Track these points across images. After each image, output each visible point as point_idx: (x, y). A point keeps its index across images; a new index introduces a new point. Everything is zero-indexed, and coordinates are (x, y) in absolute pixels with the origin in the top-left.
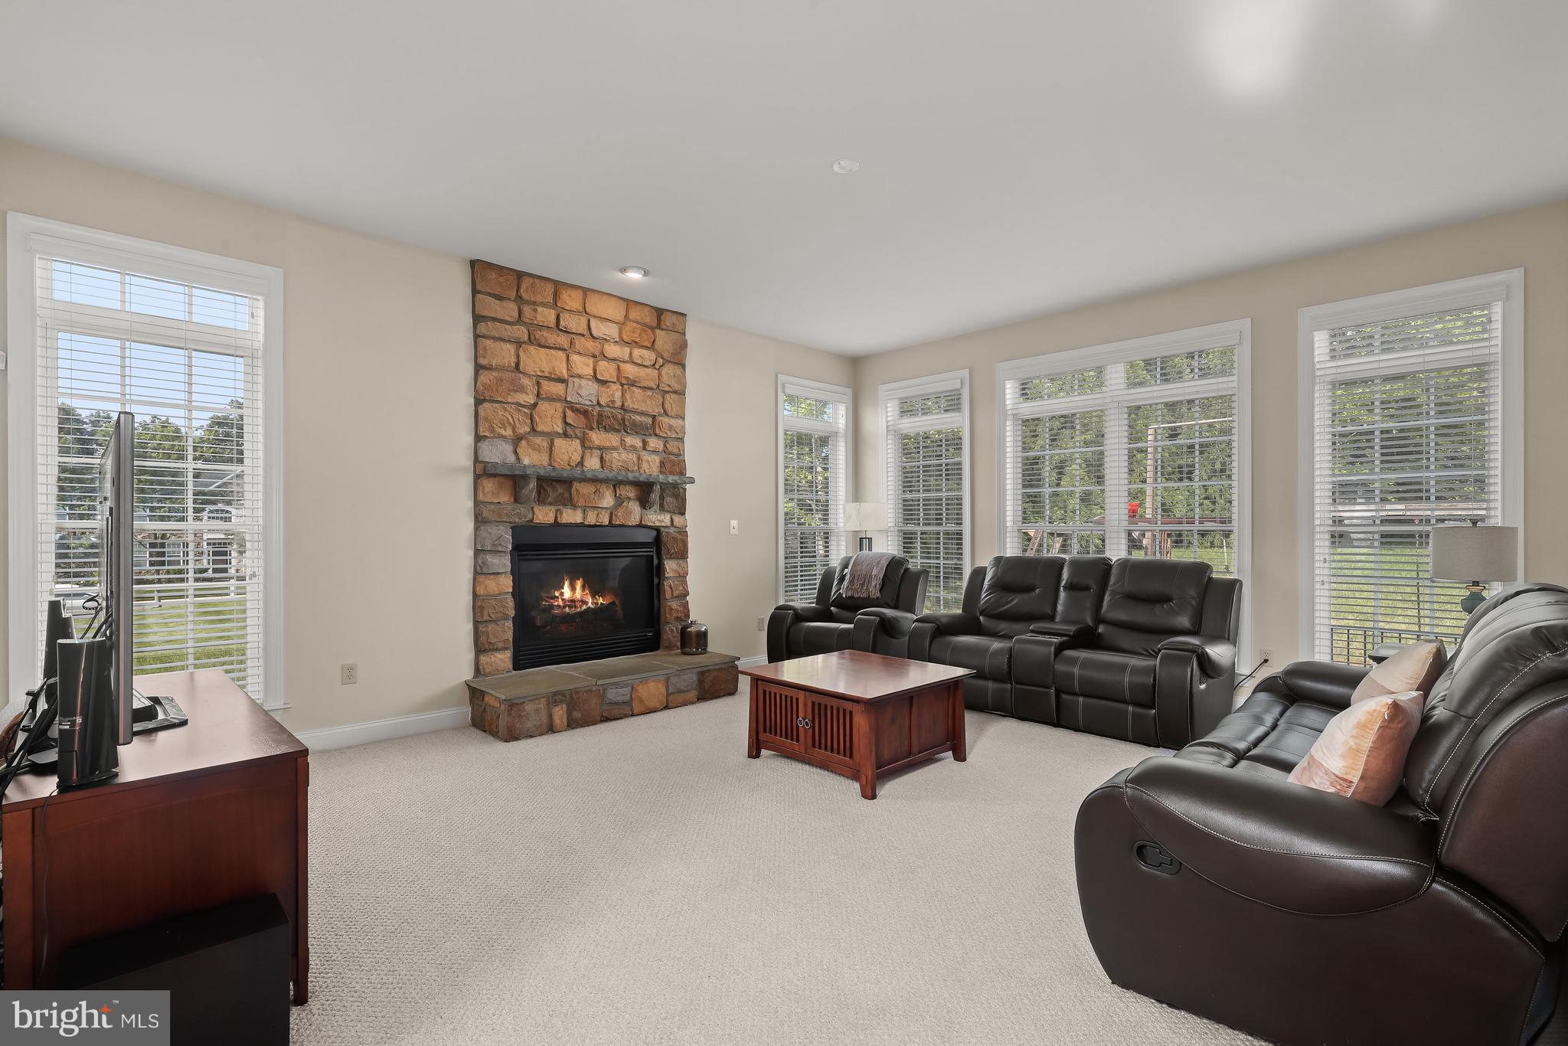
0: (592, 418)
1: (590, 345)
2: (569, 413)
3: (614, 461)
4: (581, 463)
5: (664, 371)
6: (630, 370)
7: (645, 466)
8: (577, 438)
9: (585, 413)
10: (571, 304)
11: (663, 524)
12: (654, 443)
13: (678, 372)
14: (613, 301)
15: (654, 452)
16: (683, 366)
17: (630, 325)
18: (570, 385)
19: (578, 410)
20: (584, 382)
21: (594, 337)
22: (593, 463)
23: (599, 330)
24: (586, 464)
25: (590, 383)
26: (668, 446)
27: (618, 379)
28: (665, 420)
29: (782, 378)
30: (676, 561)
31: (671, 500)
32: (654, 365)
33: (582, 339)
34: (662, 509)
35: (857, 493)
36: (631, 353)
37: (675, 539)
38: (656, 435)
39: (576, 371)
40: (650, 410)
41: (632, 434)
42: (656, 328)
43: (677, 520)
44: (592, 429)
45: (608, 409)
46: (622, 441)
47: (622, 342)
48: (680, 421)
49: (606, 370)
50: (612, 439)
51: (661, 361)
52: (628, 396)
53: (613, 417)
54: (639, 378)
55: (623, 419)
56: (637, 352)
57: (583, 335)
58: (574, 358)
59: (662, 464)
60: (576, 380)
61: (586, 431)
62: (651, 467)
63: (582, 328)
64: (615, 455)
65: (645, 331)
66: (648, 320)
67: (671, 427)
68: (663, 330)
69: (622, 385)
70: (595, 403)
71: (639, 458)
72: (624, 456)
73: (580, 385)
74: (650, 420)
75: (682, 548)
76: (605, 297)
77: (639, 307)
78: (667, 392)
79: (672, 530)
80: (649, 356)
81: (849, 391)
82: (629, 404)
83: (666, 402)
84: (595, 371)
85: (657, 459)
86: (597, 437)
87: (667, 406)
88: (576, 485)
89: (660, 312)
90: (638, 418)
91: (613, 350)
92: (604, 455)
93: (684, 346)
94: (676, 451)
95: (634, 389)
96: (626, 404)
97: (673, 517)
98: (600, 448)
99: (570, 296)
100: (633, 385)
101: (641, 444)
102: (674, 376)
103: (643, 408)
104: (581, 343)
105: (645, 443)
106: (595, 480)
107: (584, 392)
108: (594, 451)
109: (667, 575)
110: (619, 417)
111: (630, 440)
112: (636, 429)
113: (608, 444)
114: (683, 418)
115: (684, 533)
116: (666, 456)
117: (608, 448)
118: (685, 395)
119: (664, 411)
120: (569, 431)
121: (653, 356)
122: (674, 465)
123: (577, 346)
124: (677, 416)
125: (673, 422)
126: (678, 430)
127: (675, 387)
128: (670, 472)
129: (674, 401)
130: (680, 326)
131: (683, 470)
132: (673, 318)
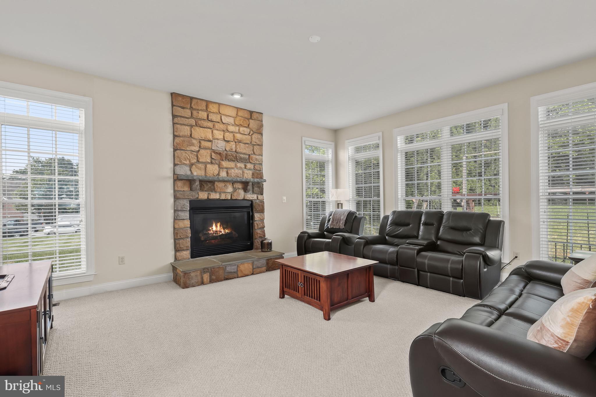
0: (223, 156)
1: (222, 126)
2: (213, 154)
3: (233, 173)
4: (218, 174)
5: (253, 136)
6: (238, 136)
7: (245, 175)
8: (216, 164)
9: (220, 154)
10: (213, 110)
11: (254, 199)
12: (249, 166)
13: (259, 136)
14: (231, 108)
15: (250, 169)
16: (262, 134)
17: (238, 118)
18: (213, 143)
19: (217, 153)
20: (219, 141)
21: (223, 123)
22: (223, 174)
23: (225, 120)
24: (220, 174)
25: (222, 142)
26: (255, 167)
27: (234, 140)
28: (254, 156)
29: (304, 138)
30: (259, 214)
31: (257, 189)
32: (249, 134)
33: (218, 124)
34: (253, 192)
35: (337, 185)
36: (239, 129)
37: (259, 205)
38: (250, 162)
39: (216, 137)
40: (248, 152)
41: (240, 162)
42: (250, 119)
43: (260, 197)
44: (223, 160)
45: (230, 152)
46: (236, 165)
47: (235, 125)
48: (260, 157)
49: (229, 136)
50: (231, 164)
51: (252, 132)
52: (238, 147)
53: (232, 155)
54: (243, 139)
55: (236, 156)
56: (242, 129)
57: (219, 122)
58: (215, 132)
59: (253, 174)
60: (216, 141)
61: (221, 161)
62: (248, 175)
63: (218, 120)
64: (233, 171)
65: (245, 120)
66: (246, 116)
67: (256, 159)
68: (253, 120)
69: (236, 142)
70: (224, 150)
71: (243, 172)
72: (237, 171)
73: (217, 142)
74: (247, 157)
75: (262, 208)
76: (228, 107)
77: (242, 111)
78: (255, 145)
79: (258, 201)
80: (247, 131)
81: (333, 144)
83: (254, 149)
84: (224, 137)
85: (250, 172)
86: (225, 164)
87: (255, 151)
88: (216, 183)
89: (251, 113)
90: (242, 156)
91: (231, 128)
92: (228, 171)
93: (262, 126)
94: (259, 169)
95: (241, 144)
96: (237, 150)
97: (258, 196)
98: (226, 168)
99: (213, 107)
100: (240, 142)
102: (258, 138)
103: (244, 151)
104: (217, 126)
105: (245, 166)
106: (224, 181)
107: (219, 146)
108: (224, 169)
109: (255, 220)
110: (234, 155)
111: (239, 165)
112: (242, 160)
113: (230, 166)
114: (262, 156)
115: (262, 202)
116: (255, 171)
117: (230, 168)
118: (262, 146)
119: (254, 153)
120: (213, 161)
121: (249, 130)
122: (258, 175)
123: (216, 127)
124: (259, 155)
125: (257, 157)
126: (260, 160)
127: (258, 143)
128: (256, 177)
129: (258, 149)
130: (260, 118)
131: (262, 177)
132: (257, 115)
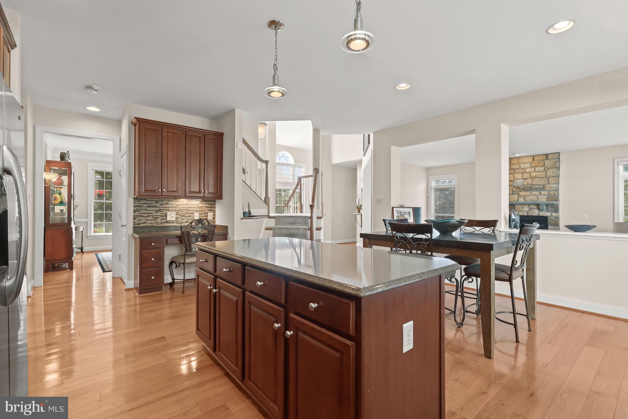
0: (521, 189)
1: (521, 171)
2: (514, 188)
3: (528, 199)
4: (518, 200)
5: (548, 171)
6: (533, 174)
7: (540, 199)
8: (517, 194)
9: (519, 188)
10: (514, 162)
11: (548, 215)
12: (543, 193)
13: (556, 170)
14: (528, 157)
15: (544, 195)
16: (559, 168)
17: (534, 162)
18: (515, 182)
19: (516, 187)
21: (522, 168)
22: (521, 200)
23: (523, 166)
24: (519, 200)
25: (520, 180)
26: (551, 193)
27: (530, 177)
28: (548, 185)
29: (616, 160)
30: (554, 226)
31: (552, 208)
32: (544, 170)
33: (518, 170)
34: (547, 211)
36: (535, 169)
37: (552, 220)
38: (545, 190)
39: (516, 178)
40: (542, 184)
42: (546, 160)
43: (555, 214)
44: (521, 191)
45: (527, 186)
46: (532, 193)
47: (531, 167)
49: (526, 176)
50: (528, 193)
51: (546, 169)
52: (533, 181)
54: (538, 175)
56: (537, 169)
58: (515, 175)
59: (548, 198)
61: (519, 192)
62: (543, 199)
63: (518, 167)
64: (528, 197)
65: (539, 162)
66: (542, 158)
67: (550, 187)
68: (548, 159)
69: (532, 178)
70: (522, 185)
71: (538, 197)
72: (531, 197)
73: (517, 181)
74: (542, 186)
75: (556, 222)
76: (522, 158)
77: (537, 157)
78: (550, 177)
79: (552, 217)
80: (542, 169)
82: (534, 183)
84: (522, 177)
85: (545, 197)
86: (522, 193)
87: (550, 181)
88: (516, 205)
89: (547, 155)
90: (537, 186)
91: (528, 170)
92: (525, 198)
93: (559, 162)
94: (553, 194)
95: (536, 179)
97: (553, 213)
98: (523, 196)
100: (536, 178)
101: (539, 193)
102: (554, 172)
103: (539, 183)
106: (523, 204)
107: (518, 183)
110: (531, 187)
111: (534, 193)
112: (536, 190)
113: (526, 195)
114: (558, 184)
115: (558, 218)
116: (549, 195)
117: (526, 196)
118: (559, 176)
119: (549, 183)
120: (514, 193)
121: (543, 168)
122: (553, 198)
123: (517, 172)
124: (555, 184)
125: (551, 186)
126: (555, 188)
127: (553, 175)
128: (551, 200)
129: (553, 179)
130: (557, 155)
131: (557, 199)
132: (553, 155)
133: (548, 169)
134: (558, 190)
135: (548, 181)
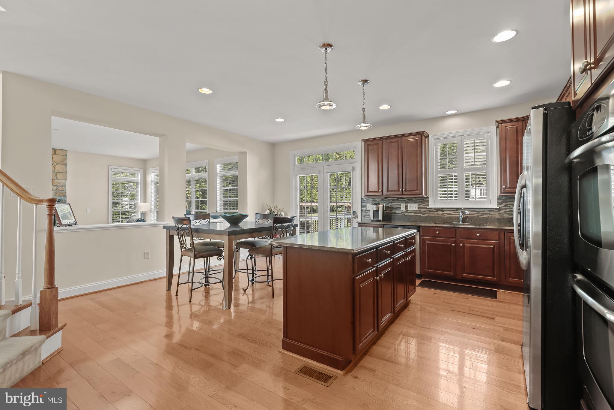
5: (56, 167)
13: (63, 166)
16: (66, 165)
26: (58, 188)
28: (57, 181)
29: (110, 167)
35: (145, 200)
38: (53, 185)
42: (54, 154)
48: (64, 181)
59: (56, 194)
67: (59, 183)
68: (56, 155)
78: (58, 173)
81: (142, 170)
85: (53, 192)
89: (55, 150)
93: (66, 159)
94: (62, 190)
102: (61, 168)
114: (66, 180)
116: (57, 191)
118: (66, 173)
119: (57, 178)
122: (61, 194)
124: (62, 180)
125: (60, 181)
126: (63, 184)
127: (62, 171)
128: (59, 196)
129: (61, 175)
130: (64, 153)
131: (65, 196)
132: (61, 151)
133: (56, 165)
134: (65, 186)
135: (56, 176)
